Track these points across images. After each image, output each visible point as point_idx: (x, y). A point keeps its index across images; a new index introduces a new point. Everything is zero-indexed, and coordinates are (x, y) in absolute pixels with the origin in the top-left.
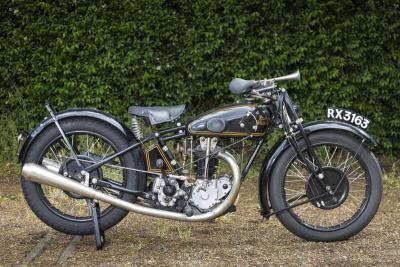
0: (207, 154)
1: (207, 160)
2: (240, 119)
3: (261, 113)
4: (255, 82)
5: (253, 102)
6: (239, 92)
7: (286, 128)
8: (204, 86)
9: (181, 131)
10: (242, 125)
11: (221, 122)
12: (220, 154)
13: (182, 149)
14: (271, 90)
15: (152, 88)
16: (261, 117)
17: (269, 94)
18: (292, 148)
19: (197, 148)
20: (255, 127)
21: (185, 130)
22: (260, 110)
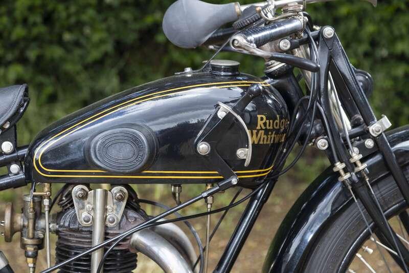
0: (97, 239)
1: (96, 258)
2: (198, 126)
3: (261, 107)
4: (240, 8)
5: (234, 74)
6: (190, 43)
7: (339, 149)
8: (136, 20)
9: (14, 168)
10: (203, 147)
11: (135, 140)
12: (137, 237)
13: (20, 220)
14: (294, 33)
15: (35, 24)
16: (261, 120)
17: (285, 44)
18: (358, 207)
19: (66, 221)
20: (245, 154)
21: (26, 163)
22: (259, 97)
